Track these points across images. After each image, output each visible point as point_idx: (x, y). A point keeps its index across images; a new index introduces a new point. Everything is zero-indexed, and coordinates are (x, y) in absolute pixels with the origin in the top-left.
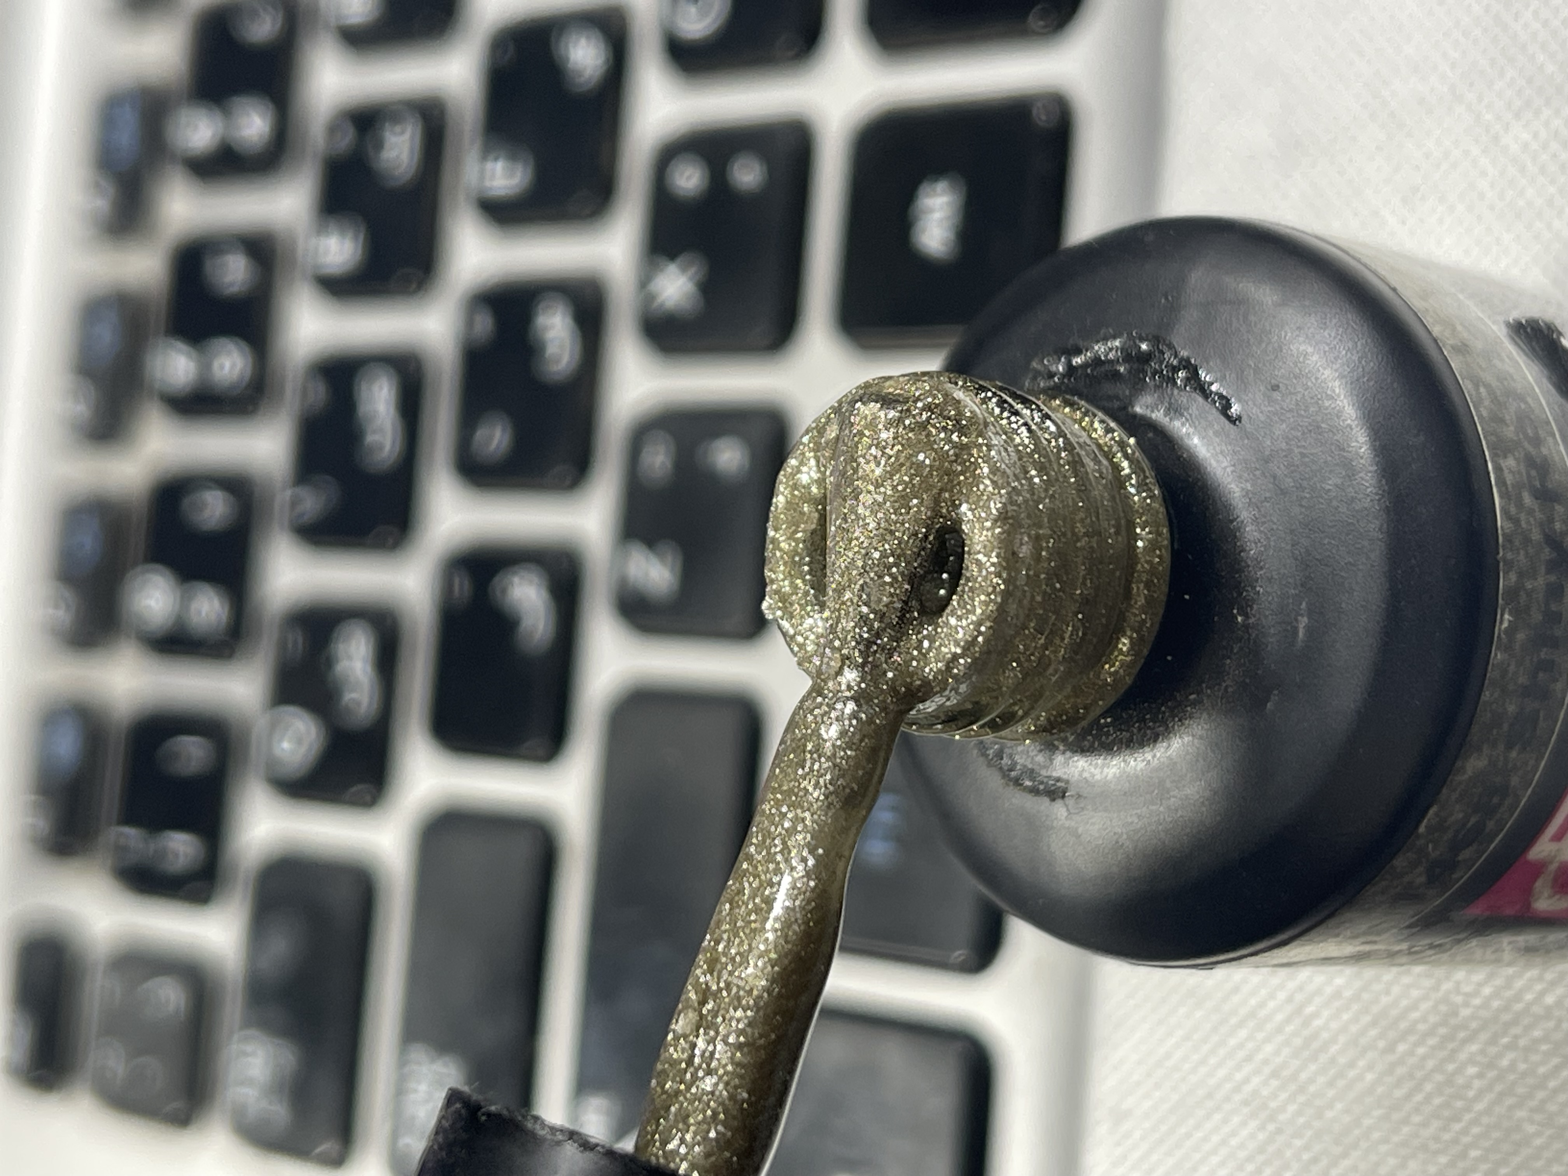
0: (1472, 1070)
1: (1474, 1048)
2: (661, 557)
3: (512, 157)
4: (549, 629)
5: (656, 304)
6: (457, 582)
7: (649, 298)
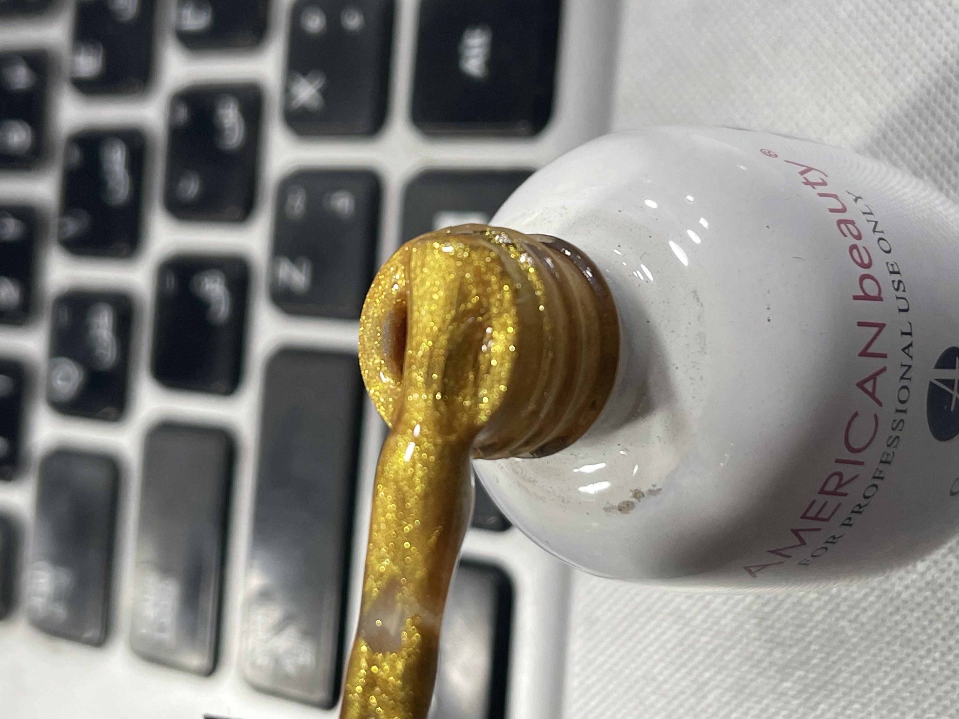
3: (198, 6)
4: (227, 311)
5: (294, 103)
6: (168, 280)
7: (289, 99)
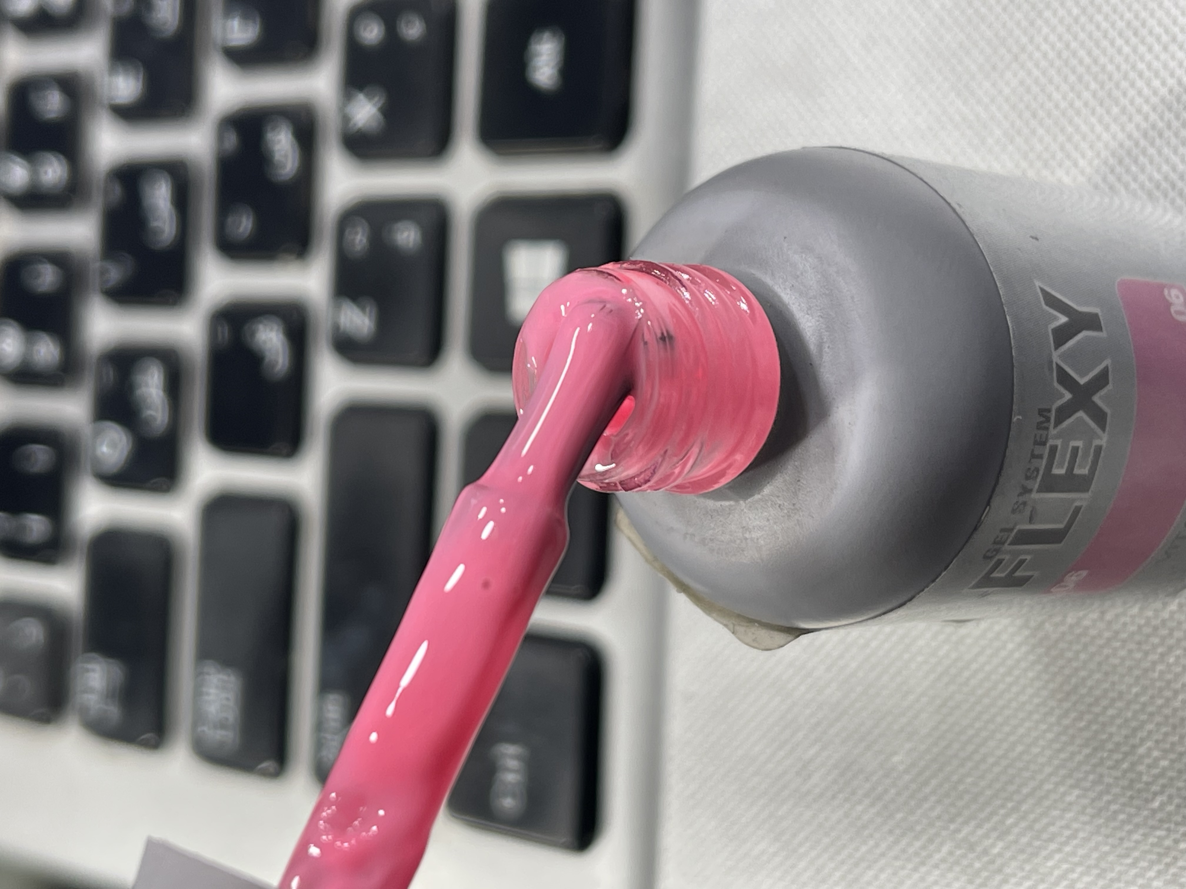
2: (362, 309)
3: (246, 17)
4: (286, 364)
5: (351, 124)
6: (220, 329)
7: (346, 119)
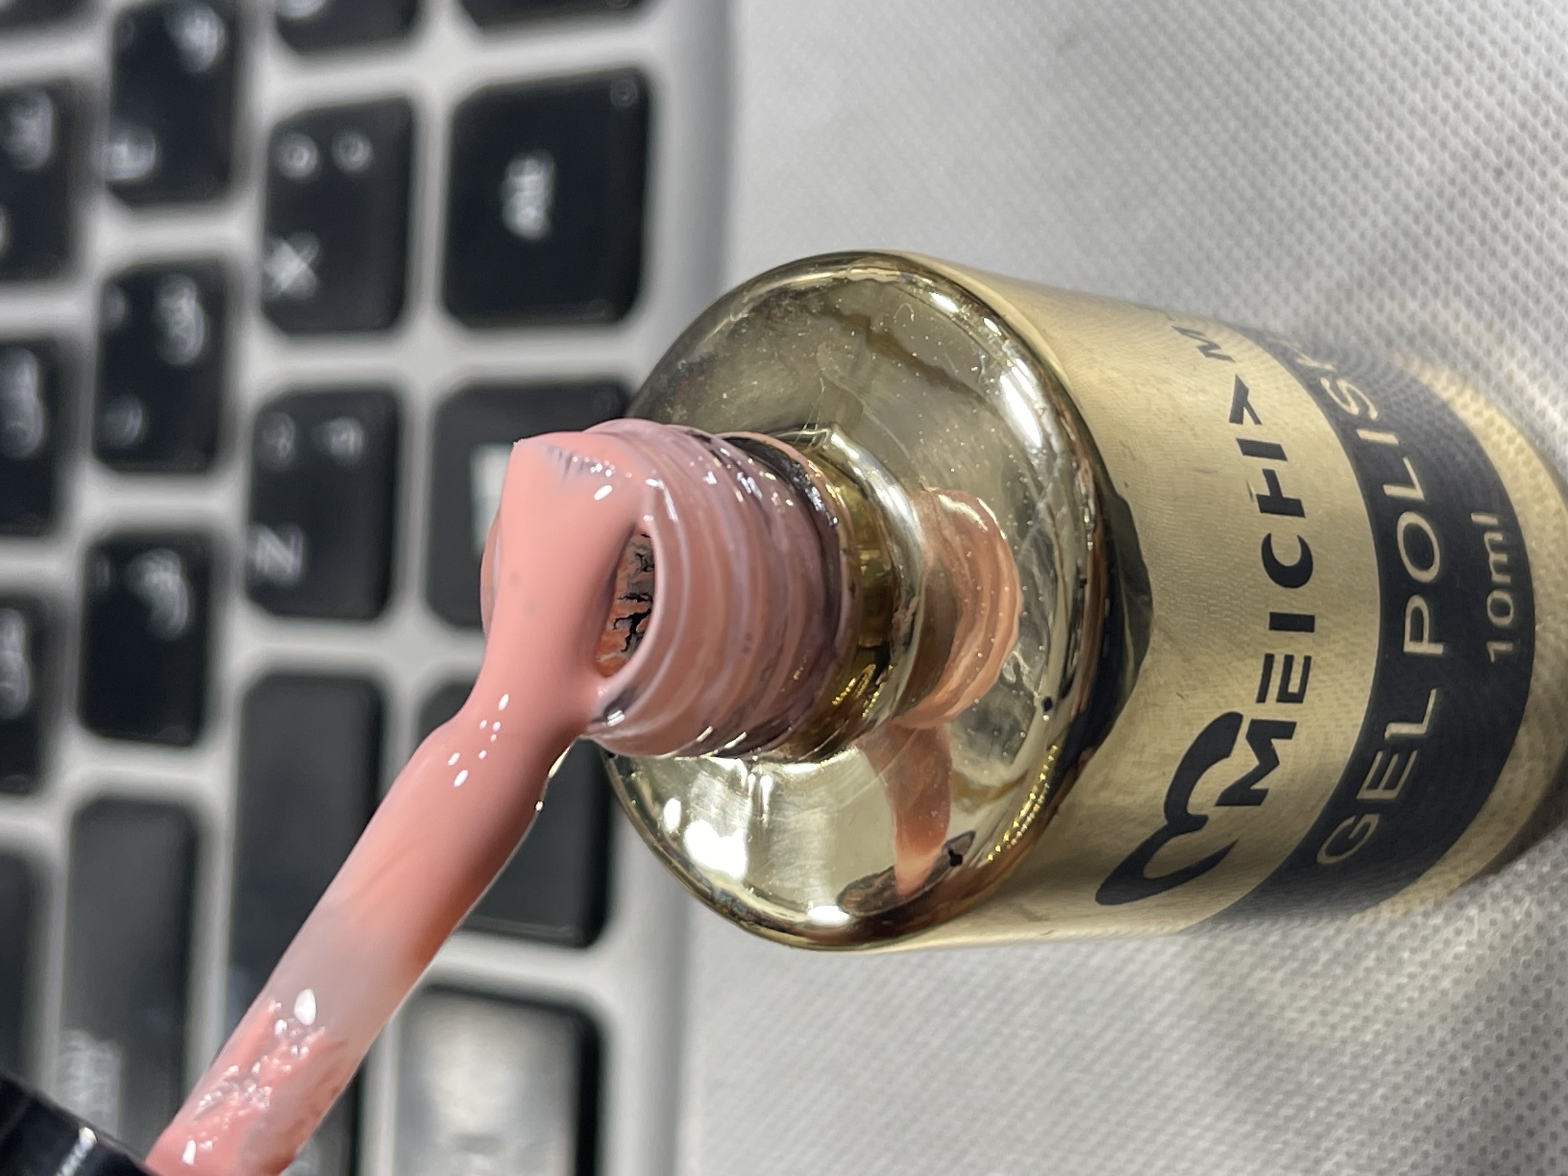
0: (1026, 1033)
1: (1026, 1011)
2: (285, 540)
3: (138, 141)
4: (185, 615)
5: (274, 286)
6: (98, 568)
7: (267, 280)
